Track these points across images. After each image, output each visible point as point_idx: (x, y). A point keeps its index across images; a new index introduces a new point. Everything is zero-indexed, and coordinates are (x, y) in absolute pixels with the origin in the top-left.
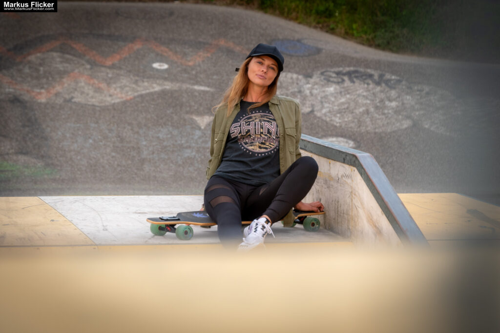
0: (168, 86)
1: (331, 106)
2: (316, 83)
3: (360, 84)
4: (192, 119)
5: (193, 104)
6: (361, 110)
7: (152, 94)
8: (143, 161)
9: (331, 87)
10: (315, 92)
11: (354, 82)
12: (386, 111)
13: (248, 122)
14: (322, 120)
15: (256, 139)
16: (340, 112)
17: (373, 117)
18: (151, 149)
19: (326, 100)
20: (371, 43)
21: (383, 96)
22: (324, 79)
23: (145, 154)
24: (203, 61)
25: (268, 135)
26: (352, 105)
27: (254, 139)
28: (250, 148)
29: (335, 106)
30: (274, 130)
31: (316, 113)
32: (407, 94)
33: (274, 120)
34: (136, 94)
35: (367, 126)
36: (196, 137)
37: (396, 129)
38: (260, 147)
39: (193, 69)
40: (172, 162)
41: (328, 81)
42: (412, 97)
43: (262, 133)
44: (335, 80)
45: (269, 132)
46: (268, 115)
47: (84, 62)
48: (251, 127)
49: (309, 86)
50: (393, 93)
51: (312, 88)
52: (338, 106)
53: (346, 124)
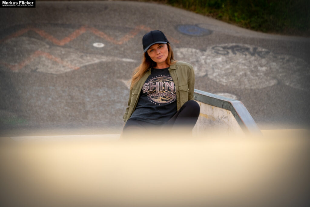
0: (104, 59)
1: (219, 71)
2: (209, 55)
3: (240, 55)
4: (121, 82)
5: (122, 71)
6: (241, 73)
7: (92, 65)
8: (87, 113)
9: (220, 57)
10: (208, 61)
11: (235, 54)
12: (259, 74)
13: (154, 82)
14: (214, 81)
15: (160, 94)
16: (226, 75)
17: (249, 78)
18: (92, 104)
19: (216, 67)
20: (248, 26)
21: (256, 63)
22: (215, 52)
23: (88, 107)
24: (129, 41)
25: (168, 91)
26: (235, 70)
27: (158, 94)
28: (155, 100)
29: (222, 71)
30: (172, 88)
31: (209, 76)
32: (274, 61)
33: (173, 81)
34: (82, 65)
35: (245, 85)
36: (124, 95)
37: (266, 86)
38: (162, 100)
39: (122, 47)
40: (108, 113)
41: (217, 53)
42: (277, 63)
43: (164, 90)
44: (222, 52)
45: (169, 89)
46: (169, 77)
47: (45, 43)
48: (156, 86)
49: (204, 57)
50: (264, 61)
51: (206, 59)
52: (225, 70)
53: (230, 84)
